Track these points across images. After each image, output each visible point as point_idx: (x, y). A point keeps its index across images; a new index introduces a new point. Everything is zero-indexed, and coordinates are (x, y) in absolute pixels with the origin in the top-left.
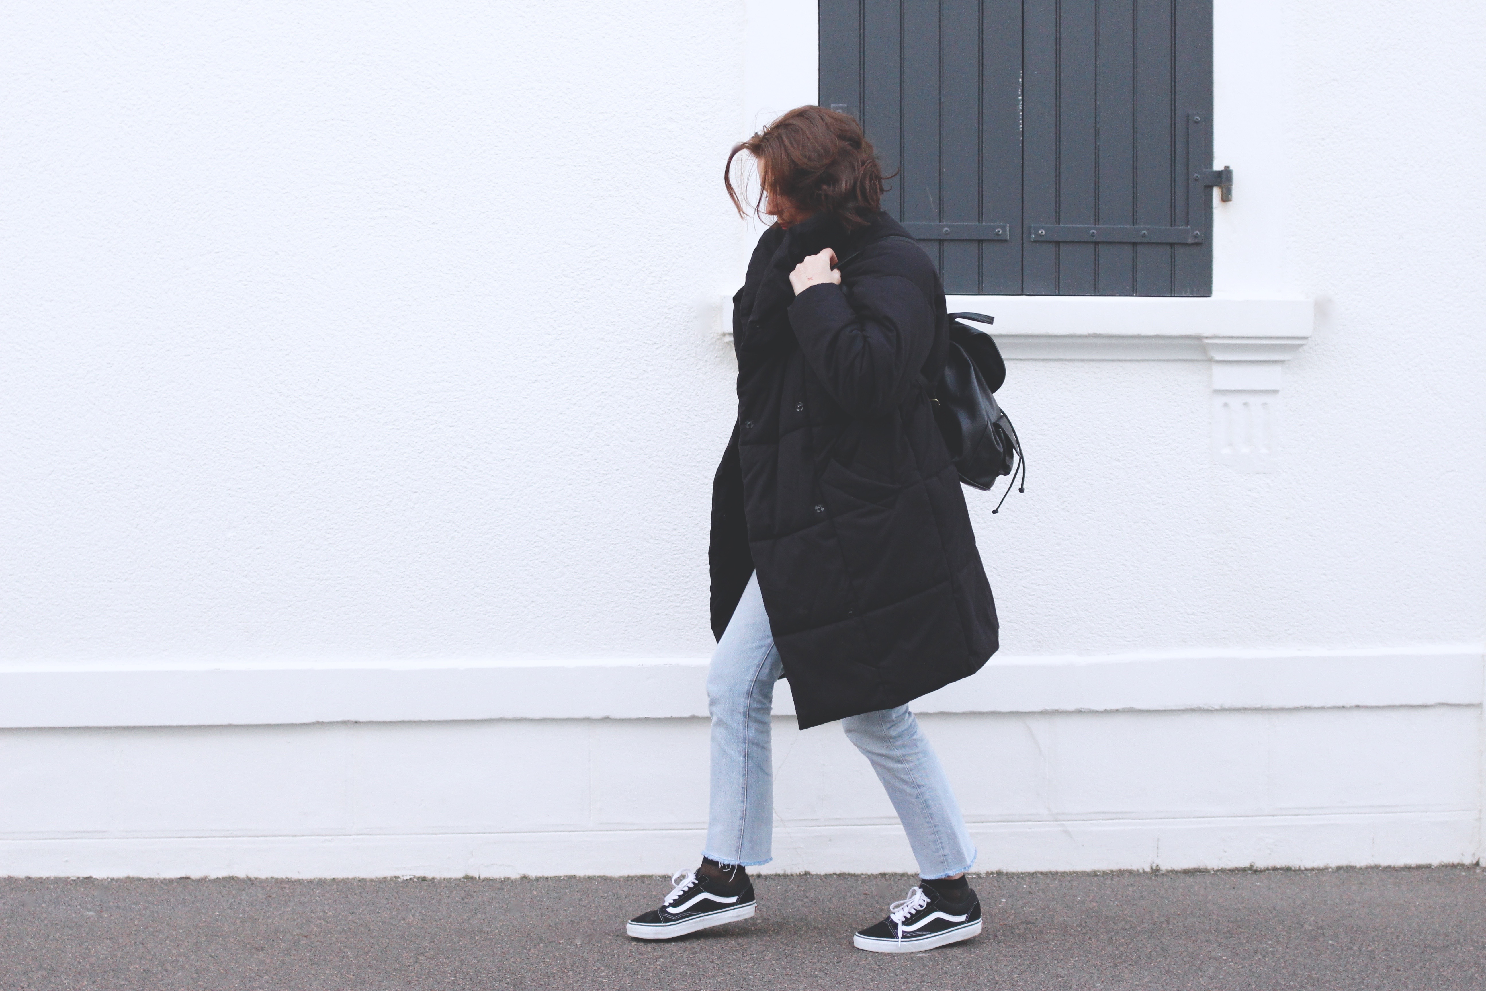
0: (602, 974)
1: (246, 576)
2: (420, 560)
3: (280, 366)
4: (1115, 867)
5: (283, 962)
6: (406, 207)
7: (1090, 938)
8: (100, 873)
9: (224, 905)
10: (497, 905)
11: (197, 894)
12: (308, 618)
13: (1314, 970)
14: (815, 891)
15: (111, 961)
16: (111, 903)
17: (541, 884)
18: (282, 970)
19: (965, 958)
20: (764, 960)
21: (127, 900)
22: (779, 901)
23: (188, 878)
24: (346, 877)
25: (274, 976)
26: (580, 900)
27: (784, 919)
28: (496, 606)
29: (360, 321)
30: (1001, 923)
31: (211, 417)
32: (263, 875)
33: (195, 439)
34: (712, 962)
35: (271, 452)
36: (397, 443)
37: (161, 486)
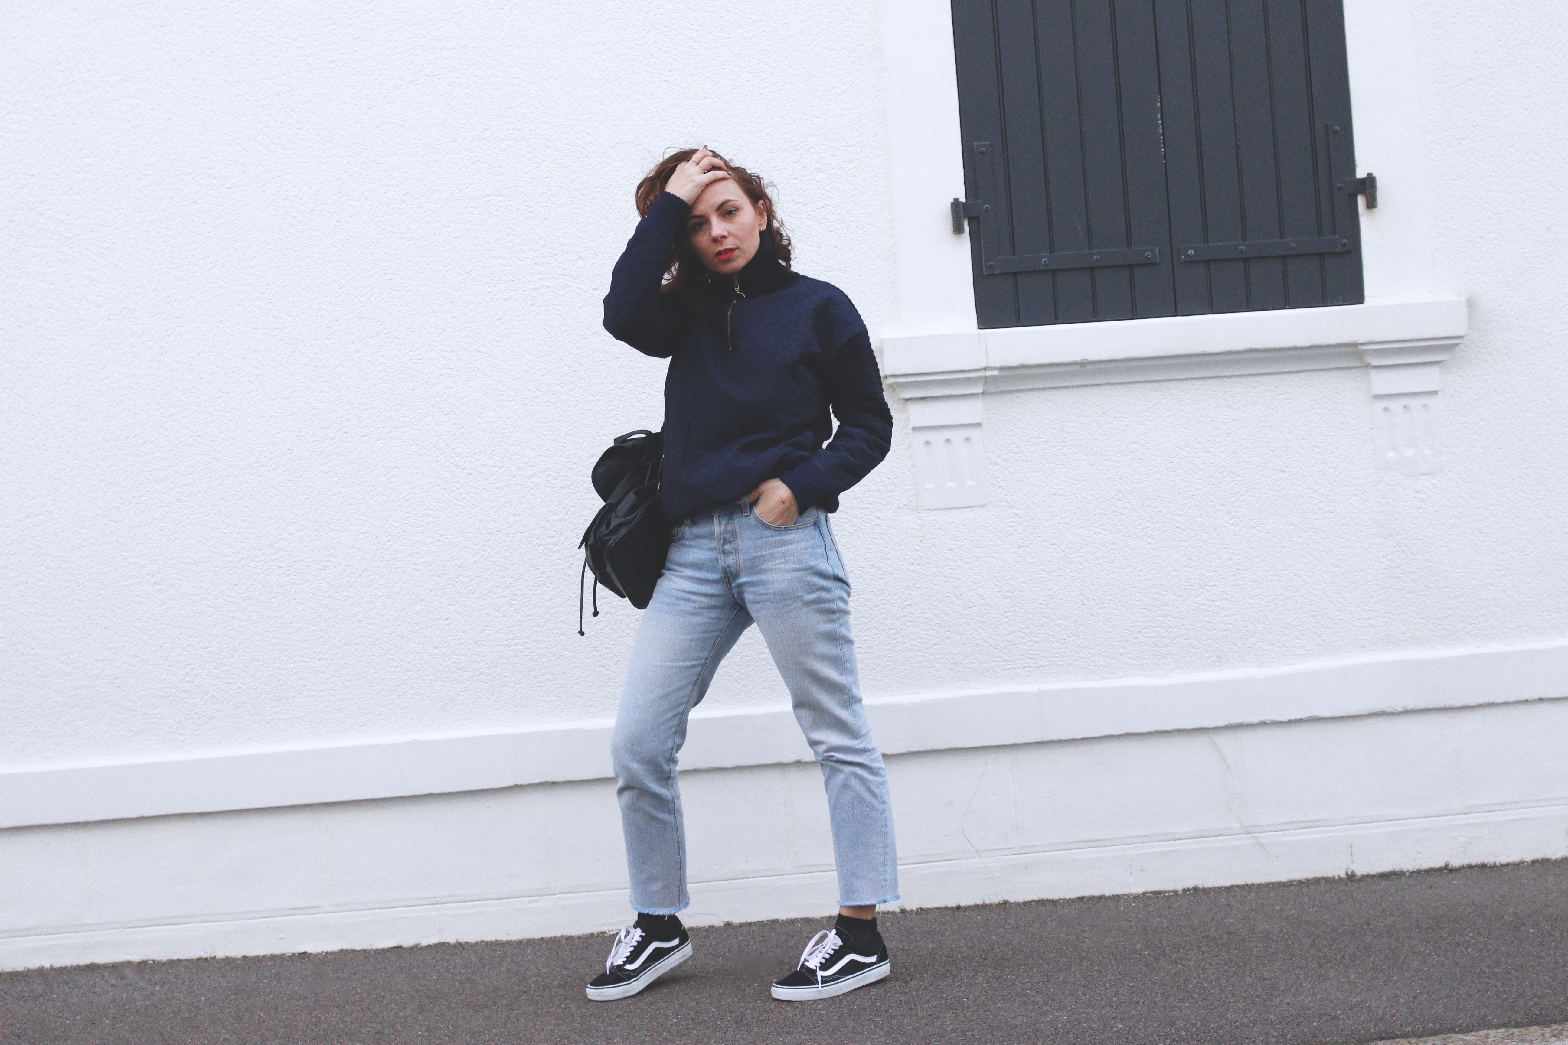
0: (819, 1007)
1: (436, 647)
2: (604, 619)
3: (455, 439)
4: (1310, 875)
5: (508, 1017)
6: (566, 275)
7: (1292, 943)
8: (314, 948)
9: (440, 970)
10: (706, 952)
11: (412, 960)
12: (499, 684)
13: (1517, 957)
14: (1016, 918)
15: (343, 1026)
16: (330, 975)
17: (745, 929)
18: (509, 1024)
19: (1171, 969)
20: (975, 983)
21: (345, 971)
22: (982, 930)
23: (399, 947)
24: (554, 936)
25: (502, 1030)
26: (786, 942)
27: (989, 945)
29: (530, 390)
30: (1203, 935)
31: (391, 494)
32: (473, 939)
33: (378, 517)
34: (925, 989)
35: (452, 524)
36: (574, 506)
37: (348, 565)
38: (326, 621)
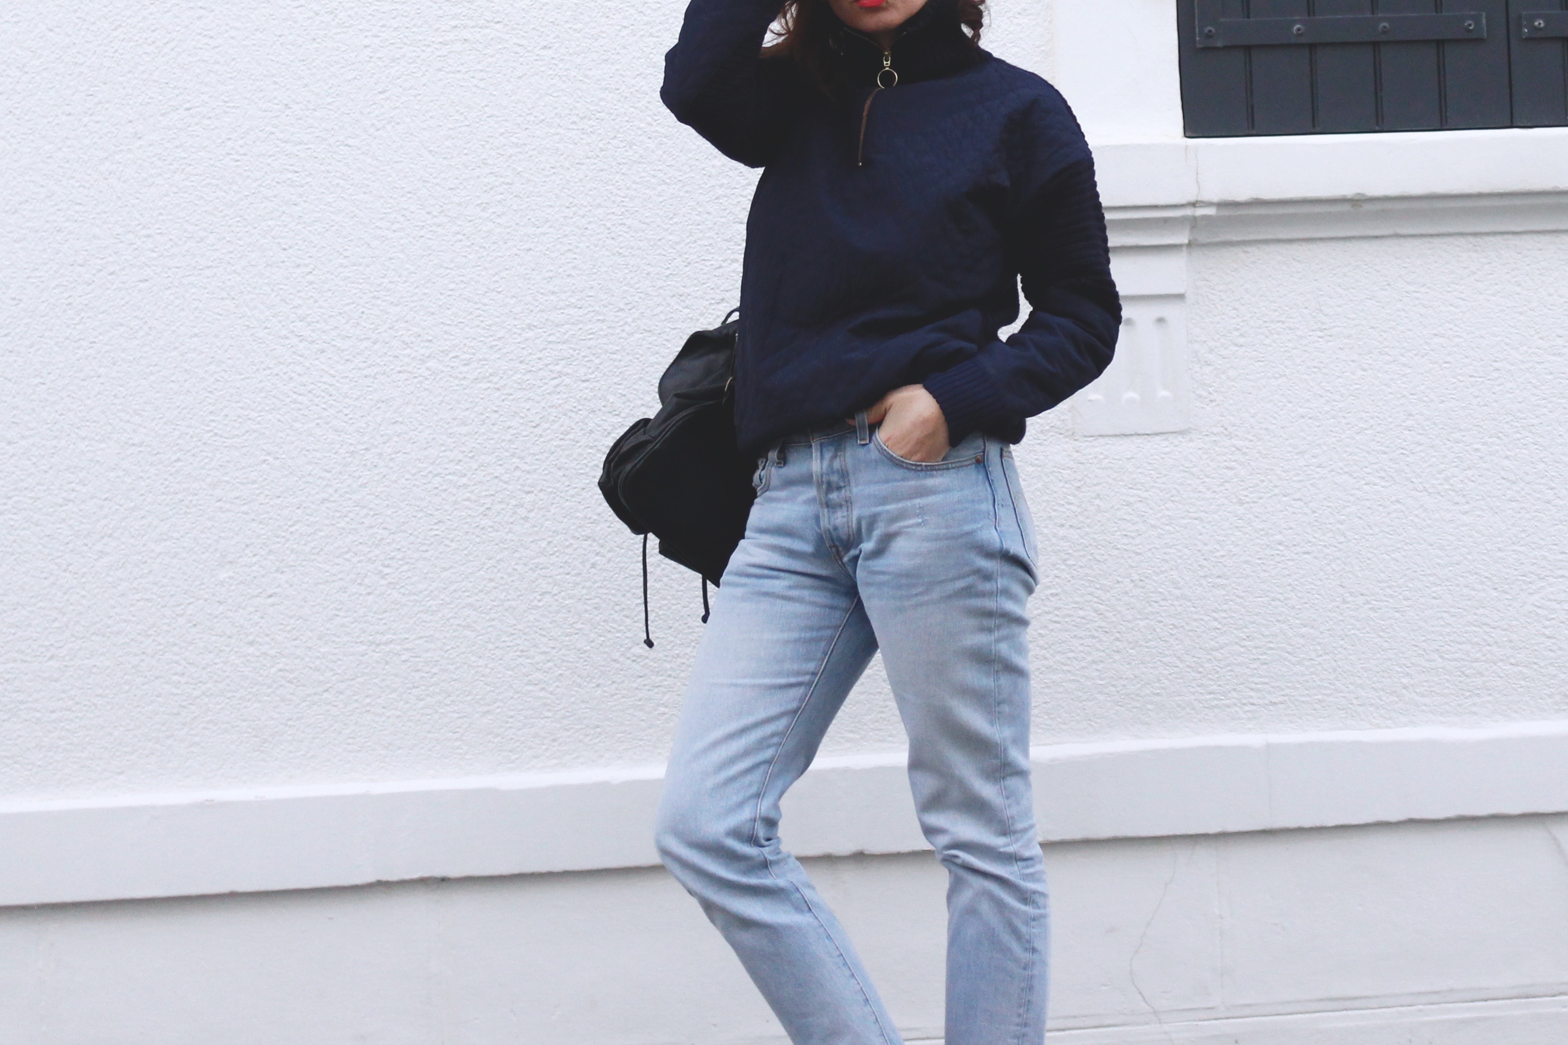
1: (251, 643)
2: (540, 604)
3: (299, 292)
6: (499, 22)
12: (357, 708)
28: (670, 676)
29: (428, 213)
31: (185, 381)
33: (161, 418)
35: (288, 435)
36: (496, 411)
37: (105, 499)
38: (65, 593)
